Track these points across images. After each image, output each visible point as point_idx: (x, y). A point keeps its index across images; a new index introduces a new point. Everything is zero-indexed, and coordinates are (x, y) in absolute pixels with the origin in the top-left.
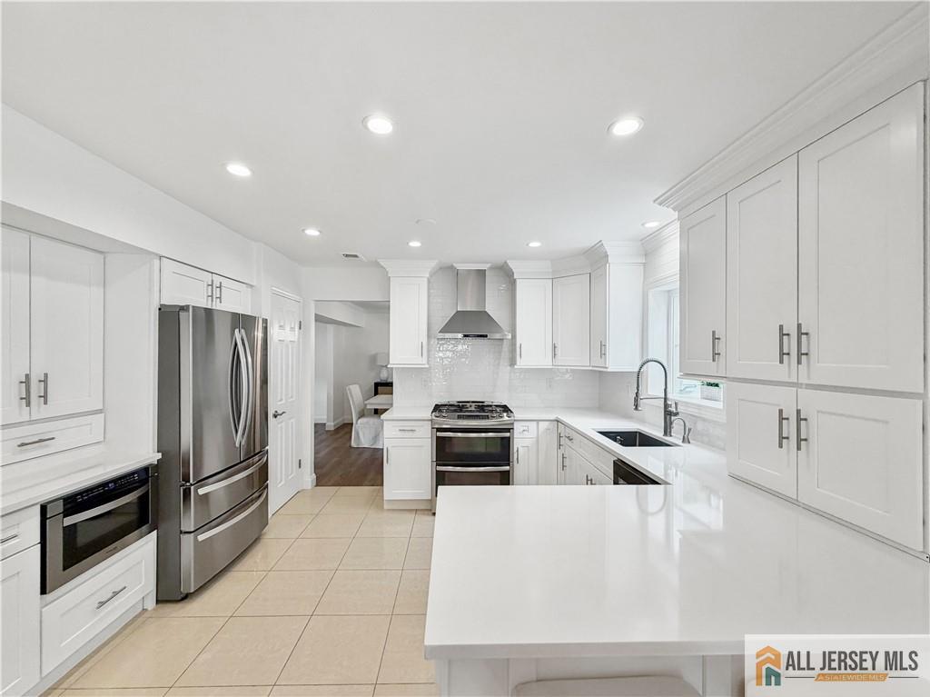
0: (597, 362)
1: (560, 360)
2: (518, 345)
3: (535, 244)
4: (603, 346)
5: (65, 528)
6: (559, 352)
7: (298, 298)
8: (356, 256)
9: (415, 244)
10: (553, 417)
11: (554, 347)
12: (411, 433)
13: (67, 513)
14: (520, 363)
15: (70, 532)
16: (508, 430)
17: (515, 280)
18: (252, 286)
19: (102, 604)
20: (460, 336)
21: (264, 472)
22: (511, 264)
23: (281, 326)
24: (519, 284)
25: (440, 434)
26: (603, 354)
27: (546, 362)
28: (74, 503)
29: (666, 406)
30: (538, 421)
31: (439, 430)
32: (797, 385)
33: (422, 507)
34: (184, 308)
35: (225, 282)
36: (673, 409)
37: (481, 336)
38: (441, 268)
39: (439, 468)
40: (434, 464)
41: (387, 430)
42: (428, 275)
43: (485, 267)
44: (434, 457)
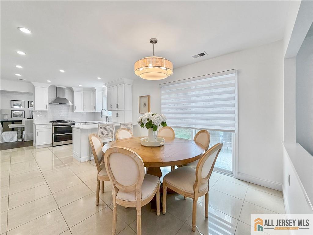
0: (94, 110)
1: (84, 110)
2: (75, 106)
3: (81, 86)
4: (95, 107)
6: (85, 108)
8: (25, 80)
12: (45, 128)
14: (75, 111)
16: (74, 125)
17: (74, 92)
20: (58, 103)
22: (73, 88)
24: (75, 93)
25: (55, 127)
26: (95, 109)
27: (82, 110)
29: (106, 117)
30: (81, 123)
32: (117, 110)
33: (49, 146)
37: (64, 104)
39: (55, 135)
40: (53, 134)
41: (37, 127)
42: (48, 87)
43: (65, 87)
44: (53, 133)
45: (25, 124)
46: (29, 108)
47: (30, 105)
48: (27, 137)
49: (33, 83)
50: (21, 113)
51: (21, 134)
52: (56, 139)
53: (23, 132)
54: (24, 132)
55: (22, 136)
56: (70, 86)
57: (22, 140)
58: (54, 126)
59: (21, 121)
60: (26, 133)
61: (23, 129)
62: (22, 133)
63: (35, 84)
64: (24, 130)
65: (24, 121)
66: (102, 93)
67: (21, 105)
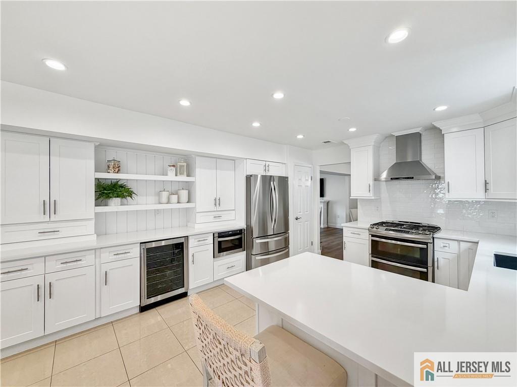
5: (219, 241)
6: (491, 187)
7: (310, 166)
8: (329, 142)
9: (353, 130)
10: (477, 240)
11: (486, 183)
12: (358, 235)
13: (219, 237)
14: (449, 197)
15: (220, 243)
16: (425, 243)
17: (443, 135)
18: (285, 164)
19: (228, 268)
20: (390, 178)
21: (287, 241)
22: (437, 125)
23: (300, 179)
25: (376, 239)
27: (480, 195)
28: (221, 235)
30: (459, 241)
31: (373, 236)
34: (251, 176)
35: (270, 164)
37: (408, 178)
38: (386, 137)
40: (370, 256)
41: (345, 232)
49: (346, 142)
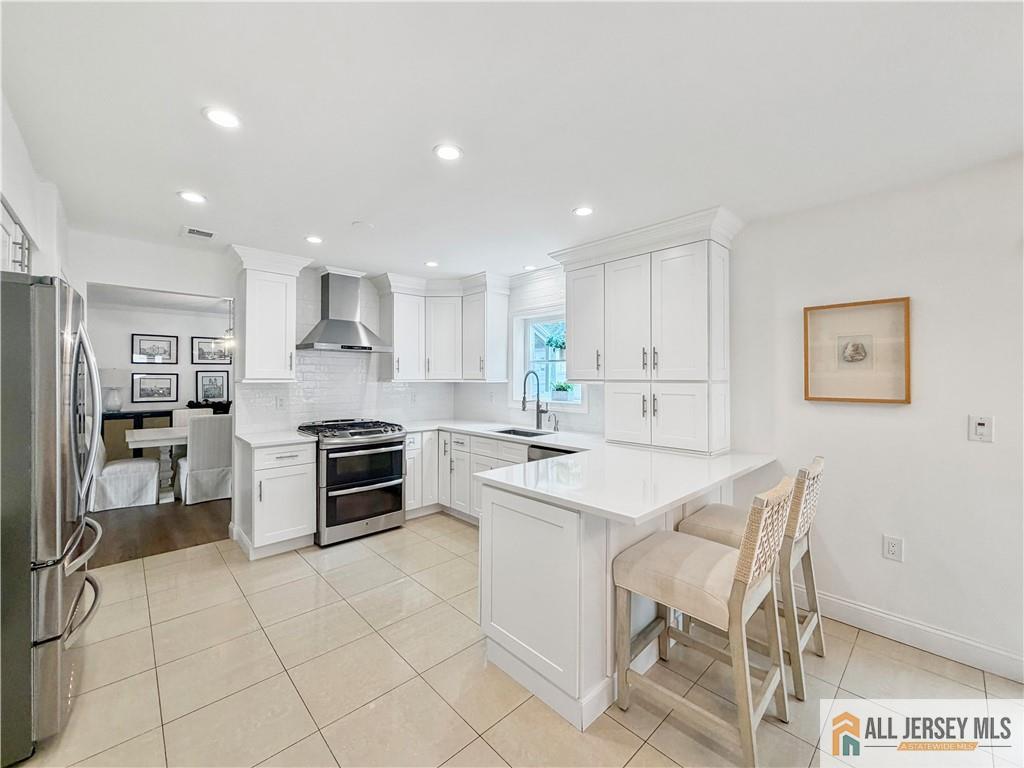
0: (473, 374)
1: (432, 375)
2: (395, 358)
4: (482, 361)
6: (432, 366)
8: (209, 235)
10: (436, 427)
11: (428, 362)
12: (290, 460)
14: (397, 378)
16: (401, 443)
17: (392, 295)
20: (339, 346)
22: (391, 277)
25: (331, 456)
26: (482, 369)
27: (419, 376)
29: (538, 406)
30: (422, 432)
32: (650, 381)
33: (303, 544)
36: (543, 408)
37: (365, 348)
39: (331, 494)
40: (323, 491)
41: (261, 460)
42: (298, 275)
43: (359, 275)
44: (323, 483)
45: (193, 433)
46: (192, 363)
47: (196, 353)
48: (197, 484)
49: (238, 249)
50: (164, 384)
51: (172, 473)
52: (335, 513)
53: (181, 462)
54: (185, 466)
55: (175, 477)
56: (377, 270)
57: (178, 499)
58: (330, 451)
59: (169, 414)
60: (192, 470)
61: (182, 451)
62: (176, 468)
63: (249, 257)
64: (185, 456)
65: (182, 415)
66: (507, 298)
67: (165, 352)
